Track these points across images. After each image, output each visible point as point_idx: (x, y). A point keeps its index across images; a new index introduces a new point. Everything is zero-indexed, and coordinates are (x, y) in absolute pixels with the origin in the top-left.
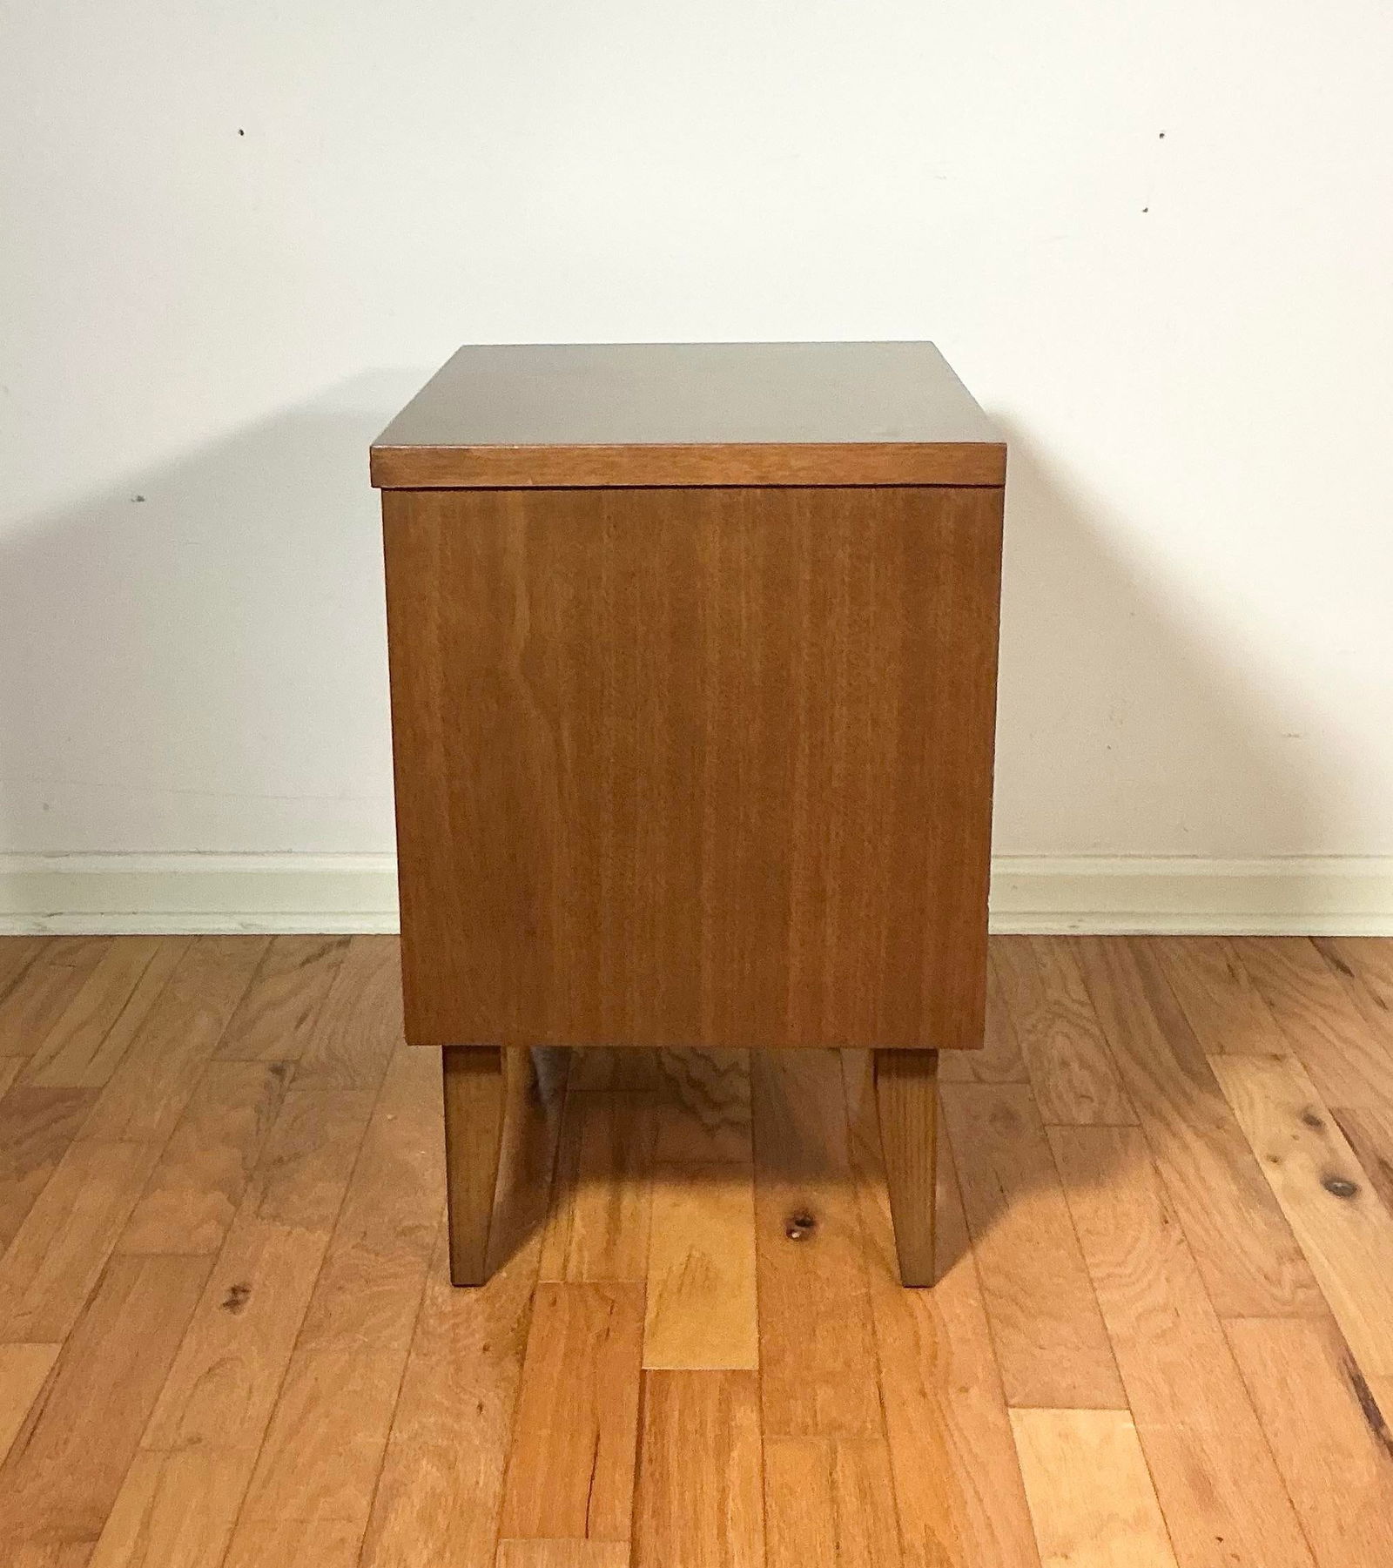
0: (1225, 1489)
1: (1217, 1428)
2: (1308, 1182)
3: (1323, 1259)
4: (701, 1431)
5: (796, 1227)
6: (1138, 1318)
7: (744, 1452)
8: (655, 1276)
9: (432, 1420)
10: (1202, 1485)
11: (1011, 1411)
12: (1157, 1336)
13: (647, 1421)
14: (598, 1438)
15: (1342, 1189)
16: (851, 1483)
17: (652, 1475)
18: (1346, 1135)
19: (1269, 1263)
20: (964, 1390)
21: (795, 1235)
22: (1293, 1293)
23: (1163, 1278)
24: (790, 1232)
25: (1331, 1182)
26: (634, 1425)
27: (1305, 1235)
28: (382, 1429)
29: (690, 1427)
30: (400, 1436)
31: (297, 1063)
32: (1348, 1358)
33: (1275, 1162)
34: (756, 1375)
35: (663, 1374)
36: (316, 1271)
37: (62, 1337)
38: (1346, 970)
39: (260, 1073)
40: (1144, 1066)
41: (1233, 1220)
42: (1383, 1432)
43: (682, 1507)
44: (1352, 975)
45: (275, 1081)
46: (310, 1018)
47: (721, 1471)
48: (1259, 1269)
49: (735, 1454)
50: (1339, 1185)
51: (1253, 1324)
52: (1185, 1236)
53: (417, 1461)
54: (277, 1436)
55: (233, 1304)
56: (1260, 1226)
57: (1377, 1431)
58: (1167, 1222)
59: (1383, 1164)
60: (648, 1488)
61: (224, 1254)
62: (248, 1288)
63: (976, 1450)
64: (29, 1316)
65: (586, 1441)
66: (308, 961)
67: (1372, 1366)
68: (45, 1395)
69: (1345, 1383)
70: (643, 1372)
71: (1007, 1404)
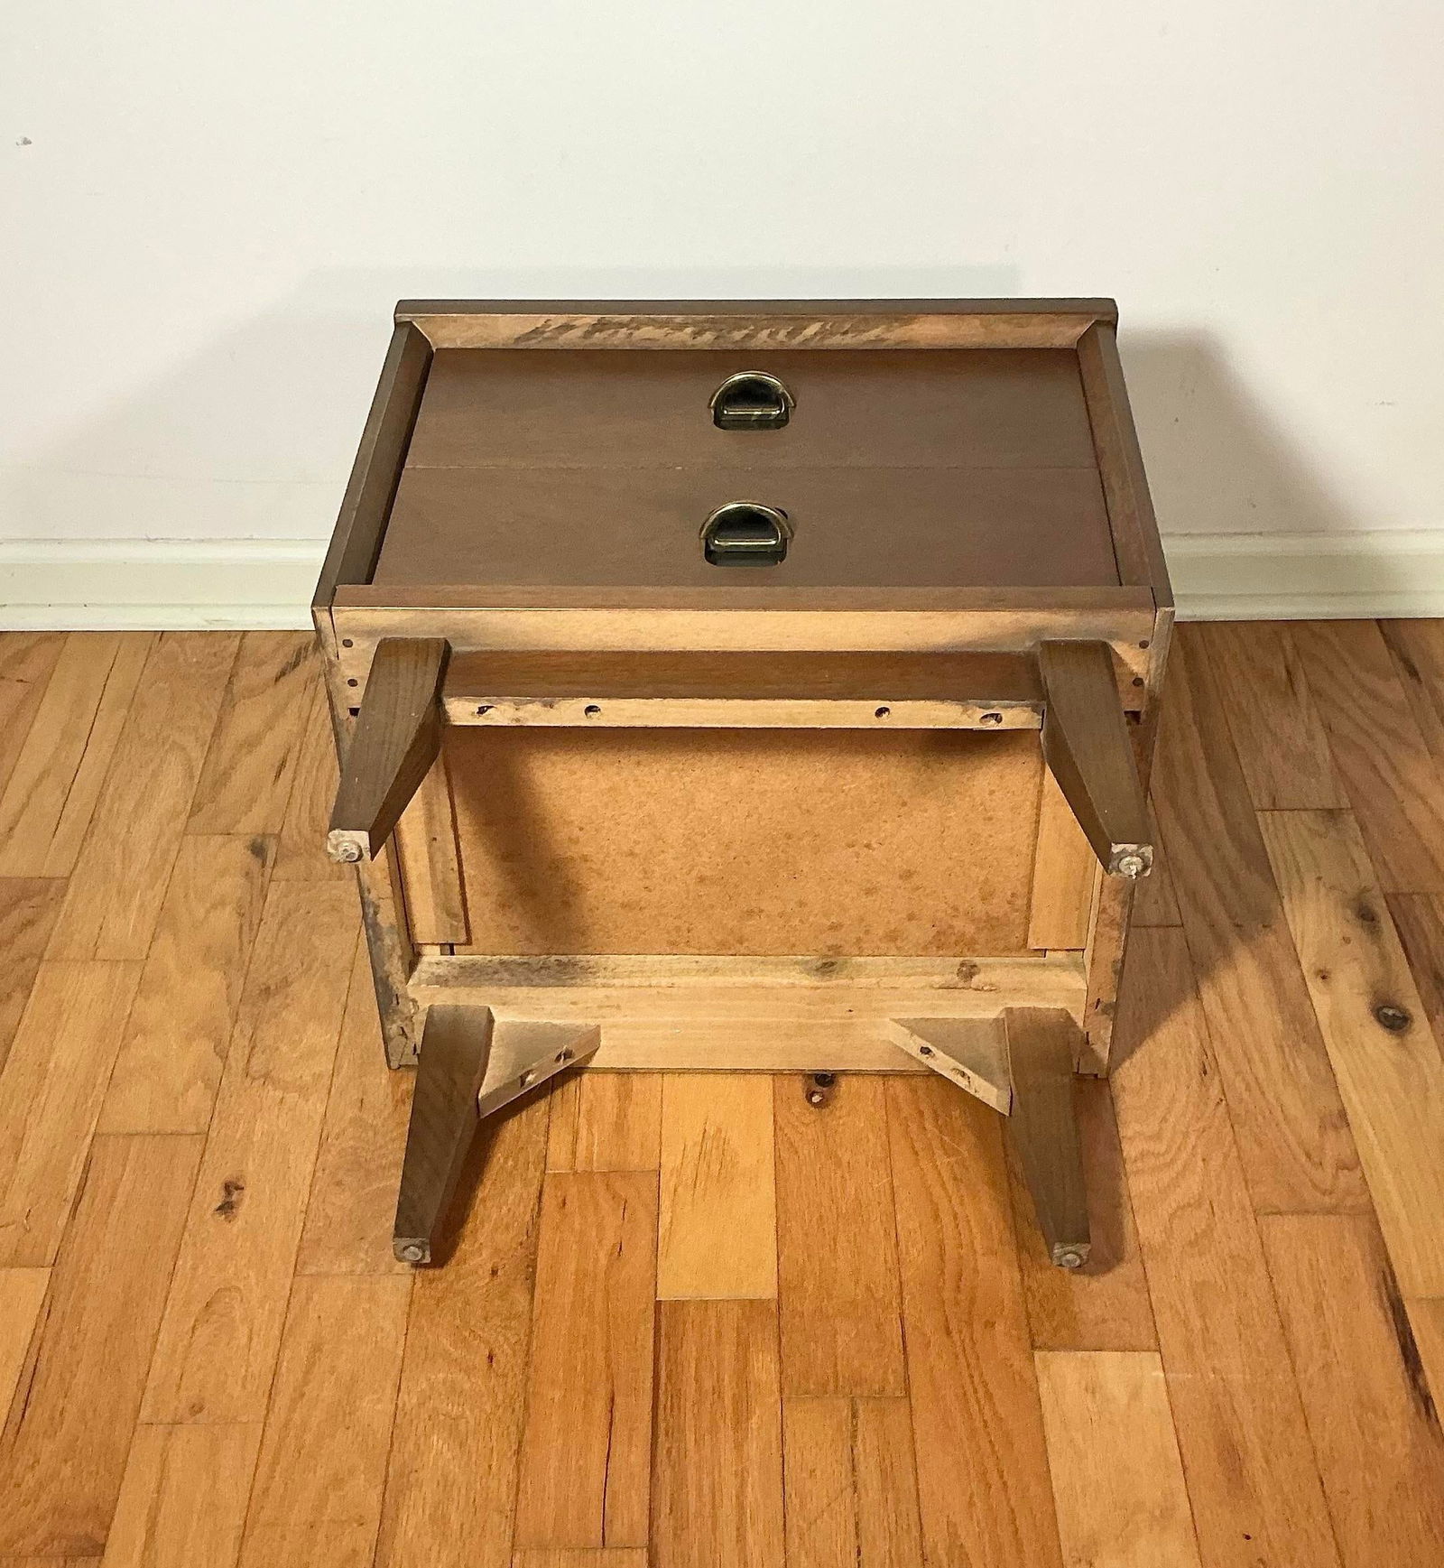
0: (1255, 1465)
1: (1248, 1377)
2: (1357, 1007)
3: (1366, 1124)
4: (717, 1391)
5: (818, 1088)
6: (1172, 1216)
7: (761, 1419)
8: (670, 1161)
9: (441, 1376)
10: (1231, 1456)
11: (1037, 1354)
12: (1191, 1243)
13: (663, 1379)
14: (613, 1400)
15: (1393, 1021)
16: (872, 1461)
17: (669, 1451)
18: (1400, 935)
19: (1309, 1130)
20: (990, 1325)
21: (816, 1099)
22: (1336, 1177)
23: (1199, 1158)
24: (810, 1096)
25: (1381, 1008)
26: (649, 1384)
27: (1350, 1088)
28: (389, 1390)
29: (708, 1384)
30: (409, 1400)
31: (278, 837)
32: (1387, 1272)
33: (1324, 978)
34: (773, 1307)
35: (678, 1305)
36: (313, 1157)
37: (50, 1258)
38: (1414, 673)
39: (238, 852)
40: (1188, 830)
41: (1275, 1066)
42: (1421, 1382)
43: (700, 1496)
44: (1419, 680)
45: (255, 864)
46: (290, 765)
47: (739, 1446)
48: (1301, 1143)
49: (754, 1420)
50: (1391, 1012)
51: (1291, 1224)
52: (1224, 1094)
53: (427, 1437)
54: (282, 1401)
55: (227, 1208)
56: (1305, 1078)
57: (1414, 1380)
58: (1205, 1073)
59: (1437, 976)
60: (665, 1473)
61: (213, 1134)
62: (240, 1183)
63: (1002, 1411)
64: (13, 1227)
65: (600, 1407)
66: (283, 673)
67: (1413, 1283)
68: (37, 1343)
69: (1381, 1306)
70: (658, 1304)
71: (1033, 1347)
